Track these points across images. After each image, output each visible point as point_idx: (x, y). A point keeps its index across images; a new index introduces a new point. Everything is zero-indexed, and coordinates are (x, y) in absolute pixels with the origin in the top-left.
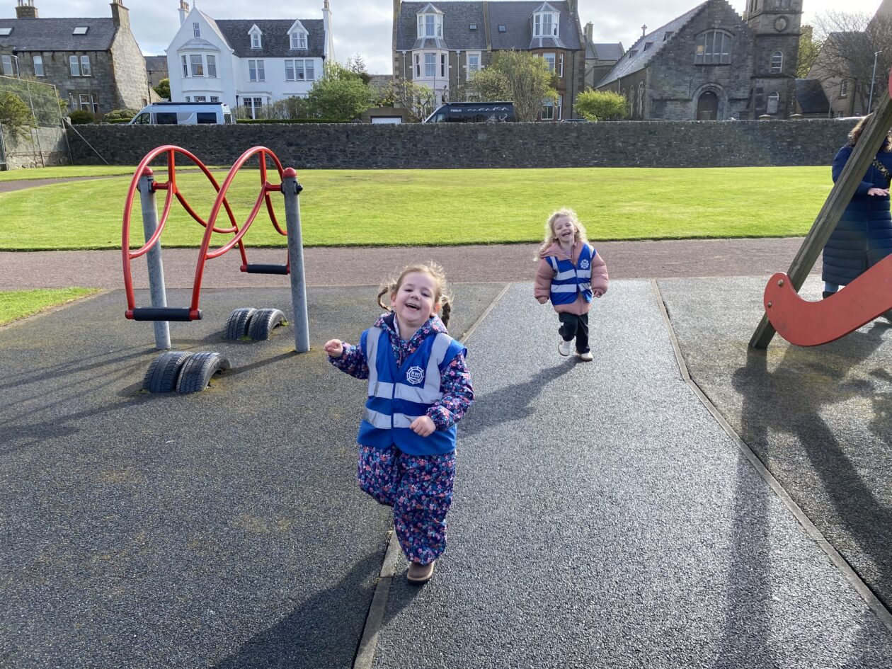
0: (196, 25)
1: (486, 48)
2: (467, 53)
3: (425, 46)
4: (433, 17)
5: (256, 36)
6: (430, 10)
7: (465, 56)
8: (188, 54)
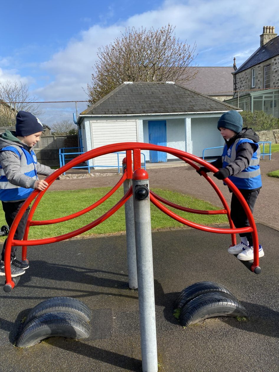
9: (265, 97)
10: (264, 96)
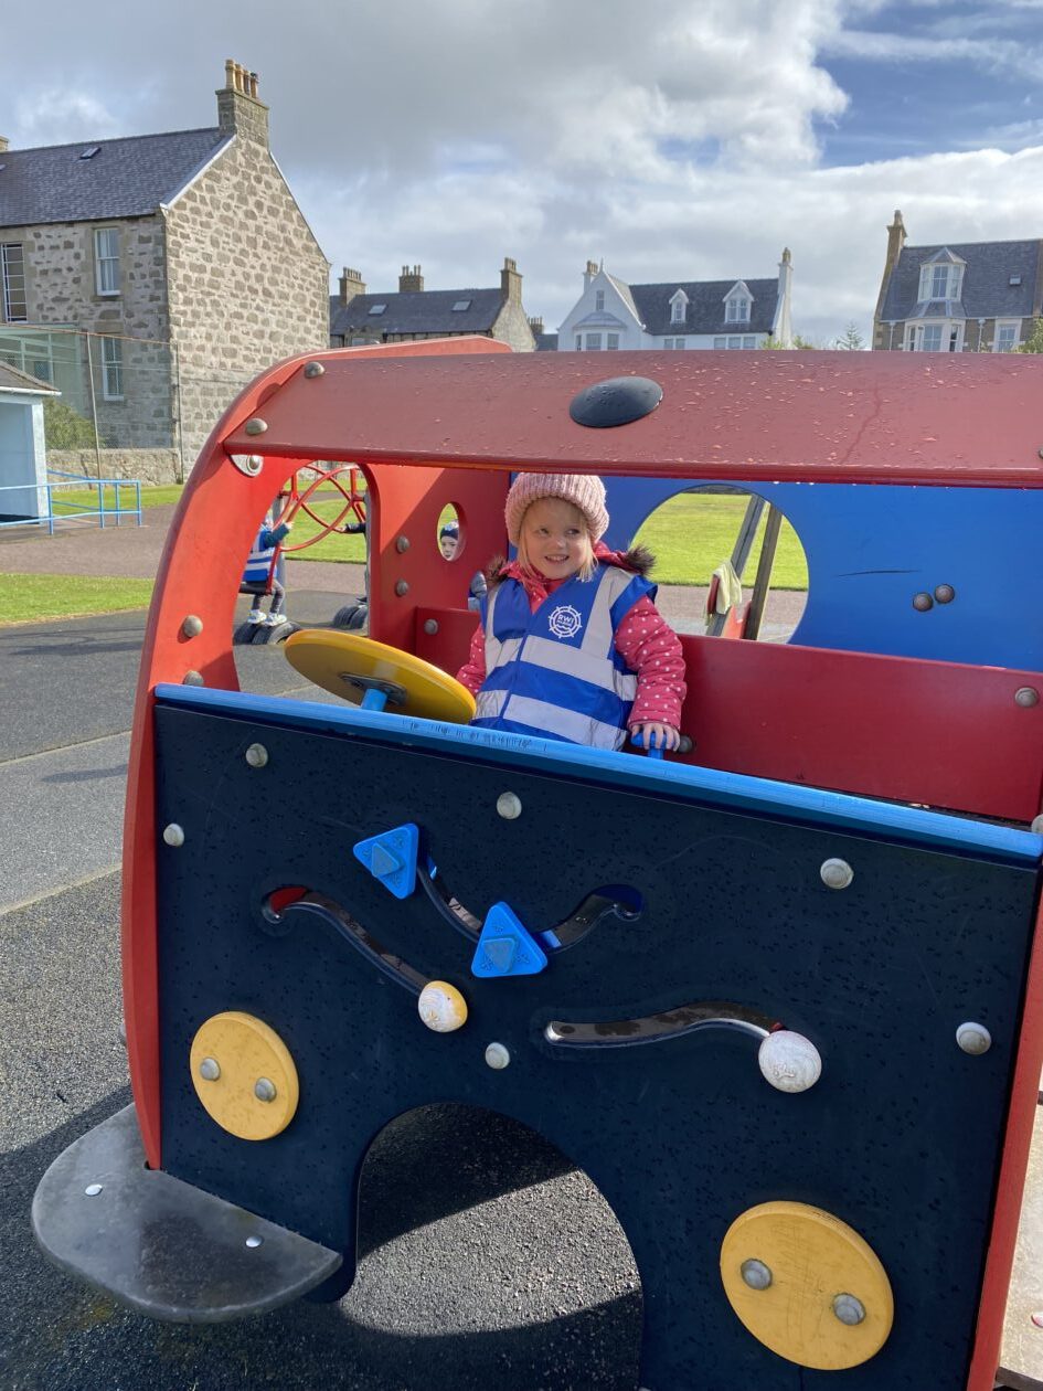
0: (601, 295)
1: (1032, 313)
2: (997, 323)
3: (927, 314)
4: (945, 270)
5: (679, 306)
6: (945, 259)
7: (993, 327)
8: (584, 333)
9: (28, 347)
10: (24, 342)
